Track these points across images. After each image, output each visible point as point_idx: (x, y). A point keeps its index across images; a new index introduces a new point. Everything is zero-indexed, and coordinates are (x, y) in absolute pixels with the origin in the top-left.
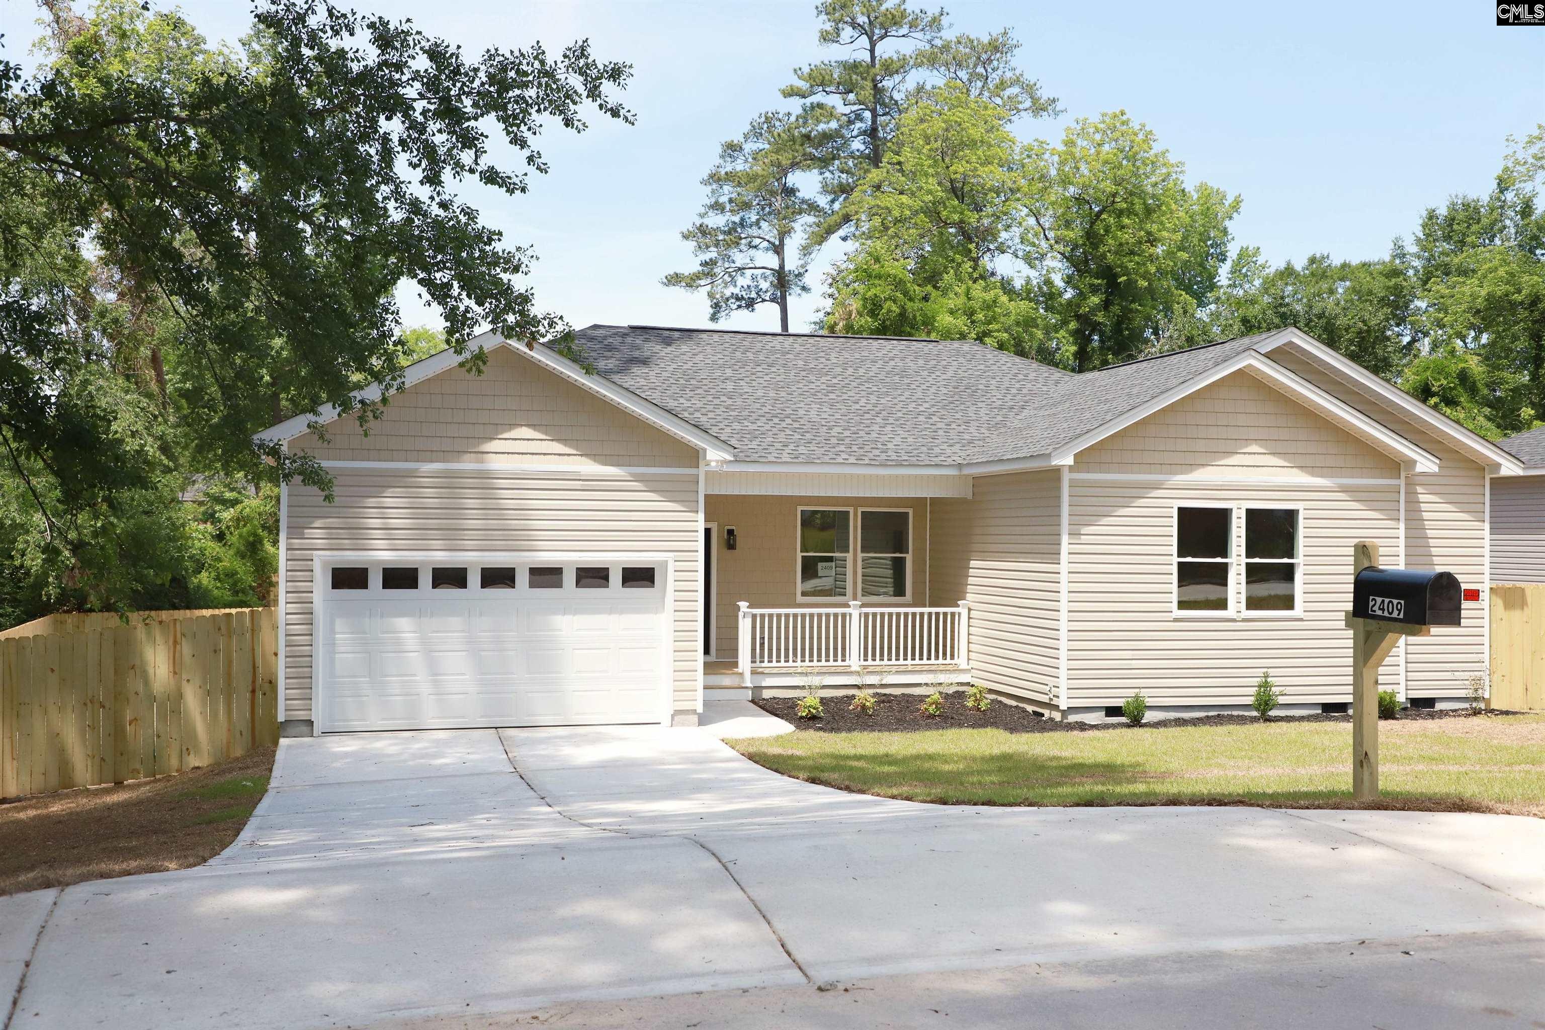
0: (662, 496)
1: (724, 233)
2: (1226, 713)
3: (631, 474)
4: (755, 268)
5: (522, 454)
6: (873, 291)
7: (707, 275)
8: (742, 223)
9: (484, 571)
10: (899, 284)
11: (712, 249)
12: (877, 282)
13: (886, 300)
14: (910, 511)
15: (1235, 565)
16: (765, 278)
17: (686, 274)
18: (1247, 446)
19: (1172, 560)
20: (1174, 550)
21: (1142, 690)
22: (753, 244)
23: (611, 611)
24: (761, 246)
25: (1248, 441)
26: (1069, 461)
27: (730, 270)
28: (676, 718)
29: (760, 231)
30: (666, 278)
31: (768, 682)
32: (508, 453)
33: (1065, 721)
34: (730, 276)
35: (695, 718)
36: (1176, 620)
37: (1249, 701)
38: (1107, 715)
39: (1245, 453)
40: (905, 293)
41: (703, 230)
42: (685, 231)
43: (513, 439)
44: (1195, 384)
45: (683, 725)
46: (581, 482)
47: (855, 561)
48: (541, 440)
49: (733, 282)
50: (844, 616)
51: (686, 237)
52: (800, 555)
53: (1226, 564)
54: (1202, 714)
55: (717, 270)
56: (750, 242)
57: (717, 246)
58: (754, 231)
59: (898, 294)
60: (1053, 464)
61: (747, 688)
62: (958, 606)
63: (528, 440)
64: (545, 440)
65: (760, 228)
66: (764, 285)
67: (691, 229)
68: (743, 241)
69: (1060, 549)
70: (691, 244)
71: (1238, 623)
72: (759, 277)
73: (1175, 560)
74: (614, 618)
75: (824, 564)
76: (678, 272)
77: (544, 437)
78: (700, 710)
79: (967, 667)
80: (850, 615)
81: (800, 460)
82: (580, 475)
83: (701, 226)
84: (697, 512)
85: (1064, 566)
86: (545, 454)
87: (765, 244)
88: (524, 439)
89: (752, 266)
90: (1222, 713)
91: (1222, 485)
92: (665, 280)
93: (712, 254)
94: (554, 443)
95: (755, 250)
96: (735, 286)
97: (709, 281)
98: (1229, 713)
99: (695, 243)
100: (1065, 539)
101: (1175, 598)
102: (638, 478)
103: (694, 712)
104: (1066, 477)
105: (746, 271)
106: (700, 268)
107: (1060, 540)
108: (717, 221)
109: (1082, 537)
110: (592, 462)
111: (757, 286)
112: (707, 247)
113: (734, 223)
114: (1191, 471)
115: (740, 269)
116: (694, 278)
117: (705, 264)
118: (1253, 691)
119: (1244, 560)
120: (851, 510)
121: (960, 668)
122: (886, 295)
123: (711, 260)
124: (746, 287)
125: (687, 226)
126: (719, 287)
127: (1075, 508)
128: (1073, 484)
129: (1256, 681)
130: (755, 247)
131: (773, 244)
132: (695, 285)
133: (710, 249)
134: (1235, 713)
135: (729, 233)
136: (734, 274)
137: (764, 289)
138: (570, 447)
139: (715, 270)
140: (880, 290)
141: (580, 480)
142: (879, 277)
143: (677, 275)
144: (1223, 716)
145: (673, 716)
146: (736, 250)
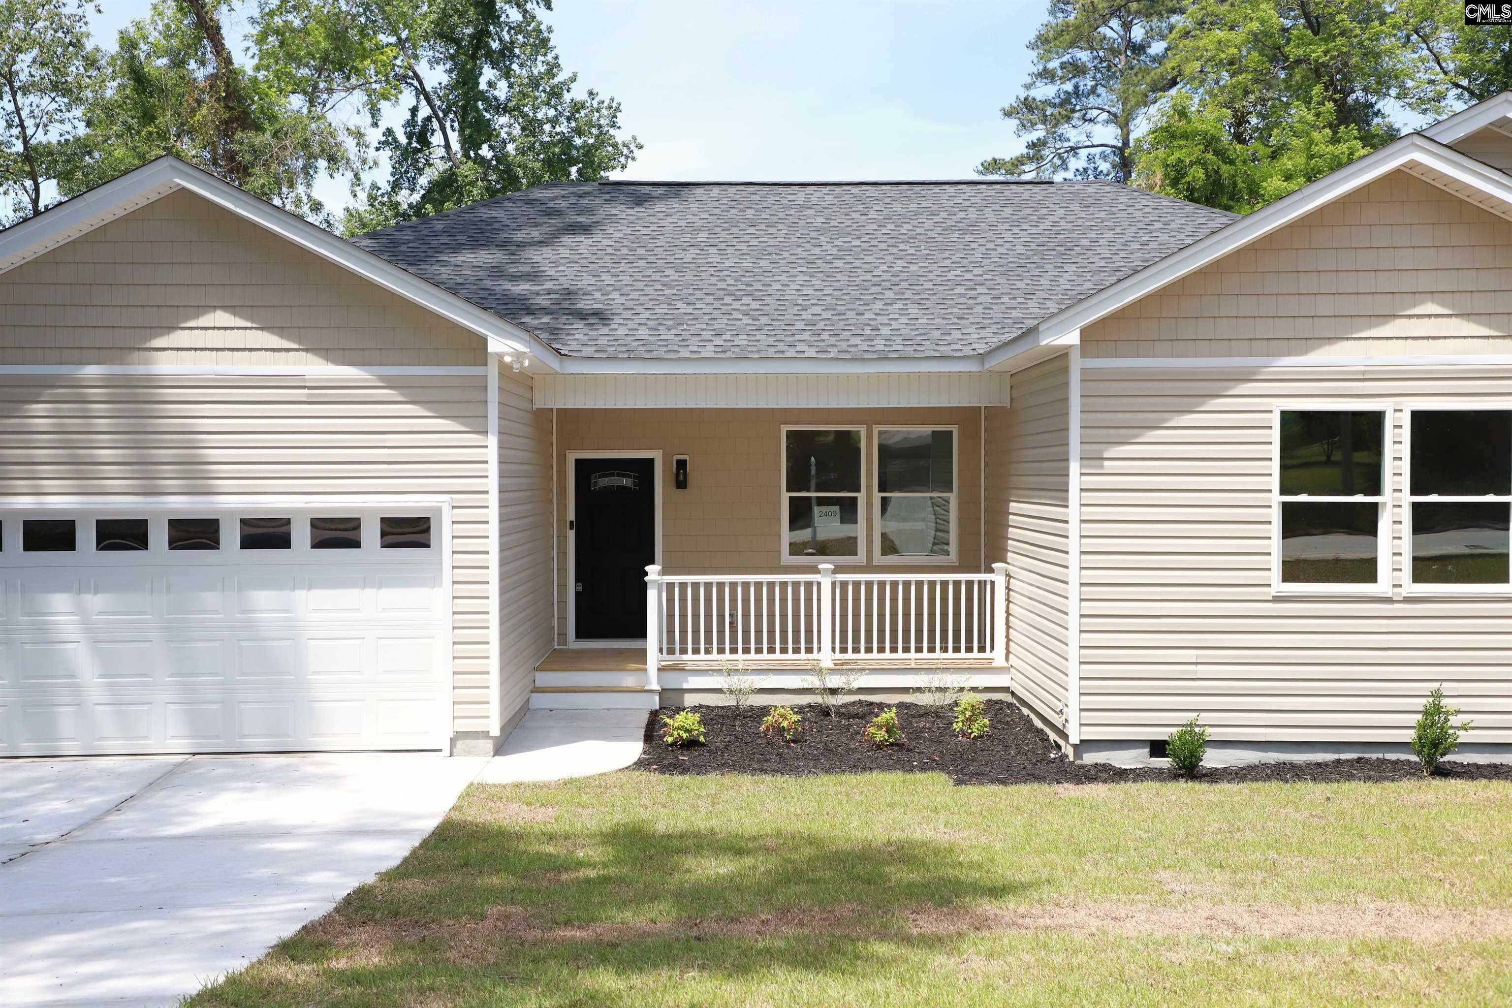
0: (430, 410)
1: (1054, 106)
2: (1374, 756)
3: (381, 378)
4: (1093, 146)
5: (217, 350)
6: (1177, 155)
7: (1030, 159)
8: (1076, 92)
9: (174, 524)
10: (1210, 142)
11: (1040, 126)
12: (1182, 143)
13: (1191, 164)
14: (955, 429)
15: (1389, 506)
16: (1104, 157)
17: (1007, 159)
18: (1414, 305)
19: (1270, 499)
20: (1275, 482)
21: (1203, 714)
22: (1088, 116)
23: (364, 583)
24: (1100, 118)
25: (1418, 295)
26: (1072, 338)
27: (1062, 151)
28: (460, 744)
29: (1100, 101)
30: (982, 165)
31: (694, 682)
32: (196, 349)
33: (1078, 762)
34: (1061, 158)
35: (489, 745)
36: (1277, 599)
37: (1409, 736)
38: (1153, 754)
39: (1410, 316)
40: (1220, 153)
41: (1028, 105)
42: (1007, 107)
43: (202, 328)
44: (1305, 200)
45: (469, 753)
46: (306, 391)
47: (869, 504)
48: (246, 328)
49: (1064, 165)
50: (809, 585)
51: (1008, 114)
52: (785, 497)
53: (1375, 505)
54: (1328, 757)
55: (1046, 152)
56: (1085, 115)
57: (1044, 122)
58: (1092, 101)
59: (1209, 156)
60: (1043, 343)
61: (651, 691)
62: (992, 571)
63: (226, 328)
64: (250, 328)
65: (1099, 96)
66: (1104, 166)
67: (1015, 105)
68: (1077, 115)
69: (1067, 484)
70: (1014, 123)
71: (1396, 606)
72: (1097, 156)
73: (1277, 499)
74: (370, 593)
75: (825, 509)
76: (997, 157)
77: (249, 325)
78: (495, 732)
79: (1005, 664)
80: (819, 584)
81: (729, 354)
82: (305, 380)
83: (1026, 99)
84: (486, 432)
85: (1073, 512)
86: (251, 350)
87: (1105, 116)
88: (219, 328)
89: (1089, 144)
90: (1367, 756)
91: (1364, 372)
92: (981, 168)
93: (1039, 133)
94: (259, 332)
95: (1092, 124)
96: (1067, 169)
97: (1034, 166)
98: (1381, 756)
99: (1017, 122)
100: (1074, 467)
101: (1275, 563)
102: (391, 383)
103: (486, 735)
104: (1076, 365)
105: (1080, 151)
106: (1025, 151)
107: (1067, 468)
108: (1045, 91)
109: (1106, 463)
110: (321, 361)
111: (1096, 169)
112: (1033, 125)
113: (1067, 92)
114: (1306, 352)
115: (1072, 149)
116: (1016, 162)
117: (1032, 146)
118: (1415, 719)
119: (1408, 499)
120: (862, 430)
121: (994, 665)
122: (1193, 158)
123: (1039, 140)
124: (1081, 170)
125: (1009, 101)
126: (1047, 173)
127: (1091, 415)
128: (1087, 377)
129: (1420, 703)
130: (1090, 120)
131: (1115, 116)
132: (1017, 171)
133: (1036, 127)
134: (1392, 756)
135: (1061, 105)
136: (1065, 155)
137: (1105, 172)
138: (289, 338)
139: (1043, 152)
140: (1187, 153)
141: (304, 387)
142: (1185, 136)
143: (995, 160)
144: (1368, 761)
145: (453, 741)
146: (1066, 126)
